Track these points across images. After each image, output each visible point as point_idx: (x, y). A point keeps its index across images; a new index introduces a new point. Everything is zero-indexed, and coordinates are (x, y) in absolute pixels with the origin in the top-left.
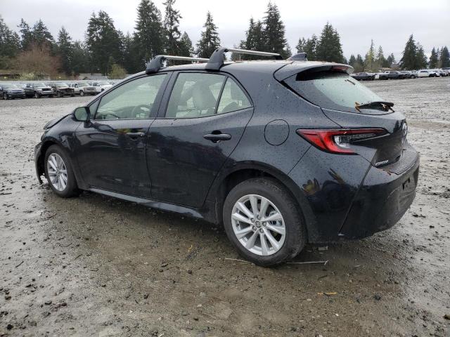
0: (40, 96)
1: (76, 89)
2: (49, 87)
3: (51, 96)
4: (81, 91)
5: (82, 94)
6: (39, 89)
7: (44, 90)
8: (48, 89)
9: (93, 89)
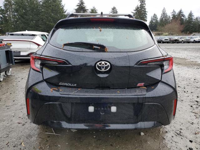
0: (163, 42)
1: (180, 40)
2: (168, 39)
3: (168, 42)
4: (183, 41)
5: (183, 42)
6: (163, 40)
7: (165, 40)
8: (167, 40)
9: (189, 40)
